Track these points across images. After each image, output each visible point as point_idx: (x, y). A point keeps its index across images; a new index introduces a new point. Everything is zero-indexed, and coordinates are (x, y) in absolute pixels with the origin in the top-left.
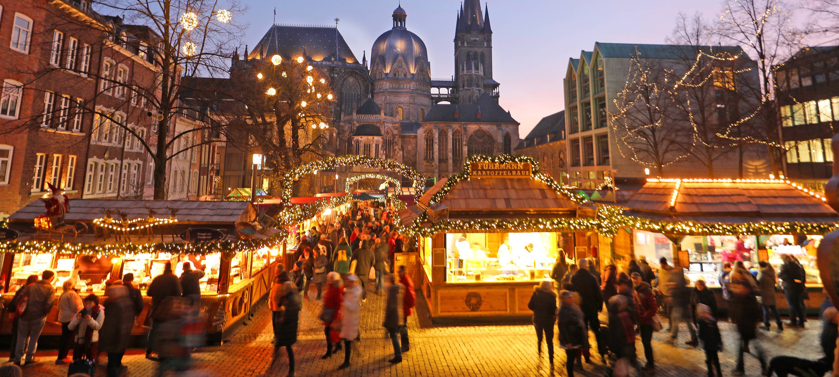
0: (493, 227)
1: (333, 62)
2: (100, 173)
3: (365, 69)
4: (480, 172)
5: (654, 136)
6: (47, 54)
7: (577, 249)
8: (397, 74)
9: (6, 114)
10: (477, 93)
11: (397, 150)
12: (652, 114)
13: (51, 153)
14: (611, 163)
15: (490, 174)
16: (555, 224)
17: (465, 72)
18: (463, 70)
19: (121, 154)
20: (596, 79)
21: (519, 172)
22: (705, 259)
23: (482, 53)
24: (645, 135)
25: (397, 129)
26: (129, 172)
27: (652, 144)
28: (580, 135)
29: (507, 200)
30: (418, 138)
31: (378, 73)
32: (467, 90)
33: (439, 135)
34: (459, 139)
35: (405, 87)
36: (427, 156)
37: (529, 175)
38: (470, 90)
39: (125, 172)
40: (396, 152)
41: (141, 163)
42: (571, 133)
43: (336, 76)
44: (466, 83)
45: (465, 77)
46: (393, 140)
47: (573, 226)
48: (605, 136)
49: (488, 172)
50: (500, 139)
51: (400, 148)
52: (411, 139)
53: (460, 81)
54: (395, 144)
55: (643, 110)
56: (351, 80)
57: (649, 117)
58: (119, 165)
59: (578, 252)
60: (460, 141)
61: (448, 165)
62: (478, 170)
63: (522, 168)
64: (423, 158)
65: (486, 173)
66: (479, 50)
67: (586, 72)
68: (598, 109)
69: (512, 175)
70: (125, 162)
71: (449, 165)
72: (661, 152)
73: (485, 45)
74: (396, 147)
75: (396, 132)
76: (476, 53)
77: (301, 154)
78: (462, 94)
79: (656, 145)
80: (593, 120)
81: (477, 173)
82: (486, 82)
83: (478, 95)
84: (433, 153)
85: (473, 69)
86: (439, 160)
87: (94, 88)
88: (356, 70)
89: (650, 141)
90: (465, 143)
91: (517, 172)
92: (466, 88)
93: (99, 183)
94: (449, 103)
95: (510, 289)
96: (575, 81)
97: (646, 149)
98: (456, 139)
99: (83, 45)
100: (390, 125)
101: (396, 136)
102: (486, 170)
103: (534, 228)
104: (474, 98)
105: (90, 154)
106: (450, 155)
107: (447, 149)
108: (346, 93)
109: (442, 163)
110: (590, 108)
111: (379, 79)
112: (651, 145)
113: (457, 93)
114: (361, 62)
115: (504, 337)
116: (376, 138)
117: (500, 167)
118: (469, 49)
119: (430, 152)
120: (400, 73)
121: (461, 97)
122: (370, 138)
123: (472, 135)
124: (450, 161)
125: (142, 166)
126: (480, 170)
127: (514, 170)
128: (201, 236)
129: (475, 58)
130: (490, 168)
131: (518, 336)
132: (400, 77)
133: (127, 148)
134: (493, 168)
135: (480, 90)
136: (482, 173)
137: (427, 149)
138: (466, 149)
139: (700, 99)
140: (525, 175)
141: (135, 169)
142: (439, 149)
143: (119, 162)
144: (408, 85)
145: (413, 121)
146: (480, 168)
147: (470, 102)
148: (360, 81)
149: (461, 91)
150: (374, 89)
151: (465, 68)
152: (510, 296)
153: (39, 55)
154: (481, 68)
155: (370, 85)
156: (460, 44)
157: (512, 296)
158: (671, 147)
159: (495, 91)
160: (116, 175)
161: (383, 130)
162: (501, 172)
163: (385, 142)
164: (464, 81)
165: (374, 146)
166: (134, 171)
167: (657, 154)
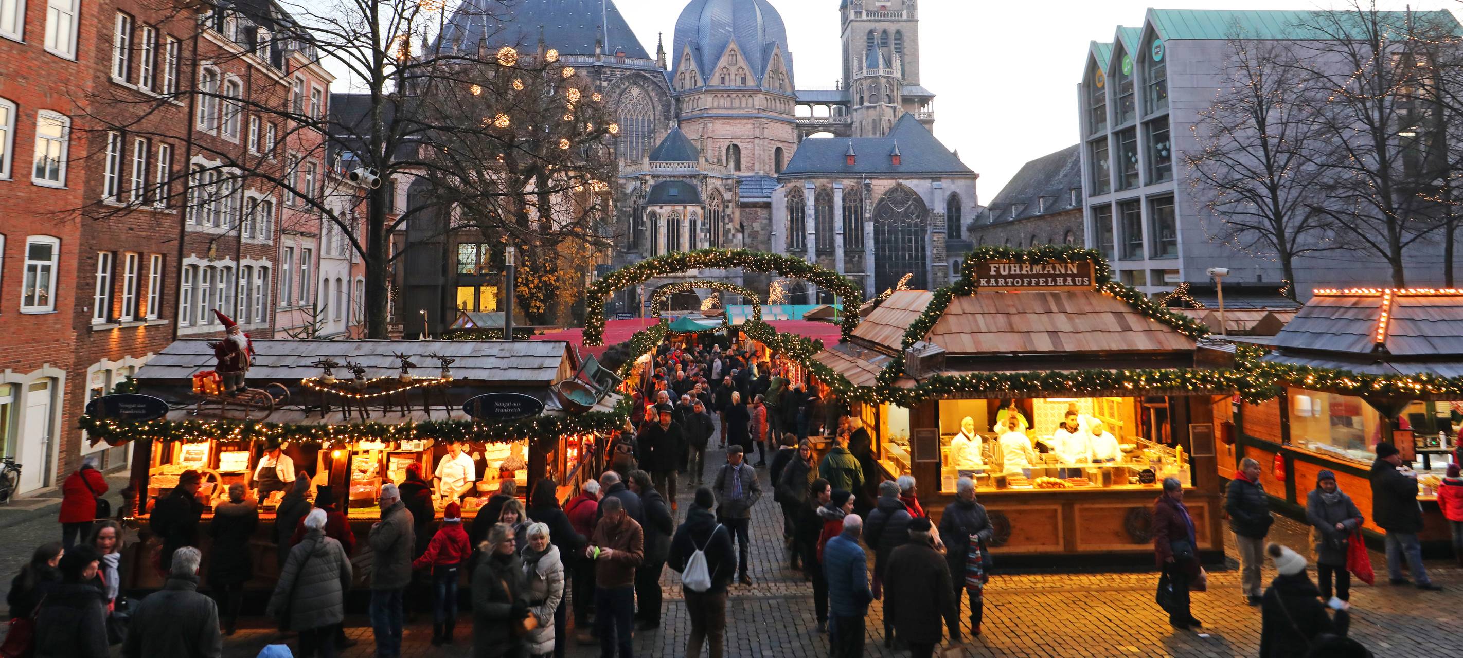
0: (1036, 386)
1: (599, 56)
2: (202, 286)
3: (661, 70)
4: (993, 280)
5: (1275, 199)
6: (105, 58)
7: (1194, 427)
8: (727, 78)
9: (43, 177)
10: (888, 114)
11: (733, 232)
12: (1271, 154)
13: (122, 250)
14: (1180, 254)
15: (1013, 285)
16: (1157, 381)
17: (865, 71)
18: (861, 69)
19: (236, 249)
20: (1148, 84)
21: (1069, 279)
22: (1432, 446)
23: (898, 32)
24: (1254, 196)
25: (730, 190)
26: (249, 283)
27: (1269, 213)
28: (1112, 197)
29: (1054, 334)
30: (774, 205)
31: (688, 77)
32: (868, 108)
33: (817, 200)
34: (856, 207)
35: (744, 105)
36: (792, 241)
37: (1090, 285)
38: (875, 107)
39: (243, 282)
40: (730, 236)
41: (269, 264)
42: (1094, 193)
43: (605, 84)
44: (866, 96)
45: (863, 82)
46: (724, 211)
47: (1192, 384)
48: (1168, 199)
49: (1010, 280)
50: (940, 208)
51: (738, 227)
52: (759, 210)
53: (854, 89)
54: (727, 220)
55: (1251, 145)
56: (635, 91)
57: (1264, 161)
58: (234, 271)
59: (1194, 433)
60: (859, 212)
61: (834, 260)
62: (989, 277)
63: (1075, 271)
64: (785, 246)
65: (1006, 283)
66: (892, 28)
67: (1126, 70)
68: (1152, 144)
69: (1056, 285)
70: (243, 262)
71: (837, 259)
72: (1288, 232)
73: (905, 17)
74: (730, 226)
75: (728, 196)
76: (885, 32)
77: (557, 242)
78: (858, 116)
79: (1278, 216)
80: (1141, 167)
81: (988, 282)
82: (907, 91)
83: (892, 118)
84: (804, 237)
85: (881, 66)
86: (817, 251)
87: (186, 123)
88: (645, 71)
89: (1266, 208)
90: (867, 215)
91: (1065, 281)
92: (866, 104)
93: (200, 304)
94: (830, 136)
95: (1063, 505)
96: (1103, 88)
97: (1256, 224)
98: (850, 207)
99: (166, 39)
100: (718, 183)
101: (730, 204)
102: (1005, 277)
103: (1115, 388)
104: (885, 125)
105: (185, 252)
106: (839, 240)
107: (832, 229)
108: (626, 118)
109: (823, 257)
110: (1135, 141)
111: (691, 92)
112: (1267, 217)
113: (847, 114)
114: (653, 55)
115: (1068, 595)
116: (690, 208)
117: (1031, 270)
118: (871, 25)
119: (798, 236)
120: (733, 77)
121: (856, 125)
122: (680, 208)
123: (882, 200)
124: (840, 253)
125: (270, 271)
126: (993, 276)
127: (1061, 275)
128: (502, 407)
129: (885, 44)
130: (1013, 272)
131: (1093, 593)
132: (733, 84)
133: (245, 237)
134: (1018, 272)
135: (895, 109)
136: (997, 282)
137: (792, 229)
138: (872, 228)
139: (1377, 124)
140: (1082, 285)
141: (259, 278)
142: (817, 229)
143: (233, 264)
144: (750, 100)
145: (762, 173)
146: (993, 273)
147: (875, 133)
148: (652, 94)
149: (856, 110)
150: (681, 110)
151: (864, 64)
152: (1065, 518)
153: (92, 61)
154: (896, 64)
155: (673, 102)
156: (852, 16)
157: (1068, 518)
158: (1312, 222)
159: (927, 109)
160: (228, 288)
161: (704, 193)
162: (1034, 281)
163: (708, 215)
164: (861, 91)
165: (687, 223)
166: (257, 281)
167: (1280, 234)
